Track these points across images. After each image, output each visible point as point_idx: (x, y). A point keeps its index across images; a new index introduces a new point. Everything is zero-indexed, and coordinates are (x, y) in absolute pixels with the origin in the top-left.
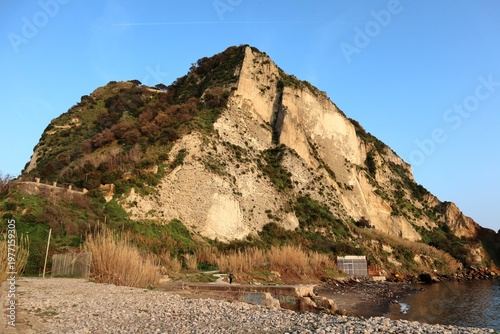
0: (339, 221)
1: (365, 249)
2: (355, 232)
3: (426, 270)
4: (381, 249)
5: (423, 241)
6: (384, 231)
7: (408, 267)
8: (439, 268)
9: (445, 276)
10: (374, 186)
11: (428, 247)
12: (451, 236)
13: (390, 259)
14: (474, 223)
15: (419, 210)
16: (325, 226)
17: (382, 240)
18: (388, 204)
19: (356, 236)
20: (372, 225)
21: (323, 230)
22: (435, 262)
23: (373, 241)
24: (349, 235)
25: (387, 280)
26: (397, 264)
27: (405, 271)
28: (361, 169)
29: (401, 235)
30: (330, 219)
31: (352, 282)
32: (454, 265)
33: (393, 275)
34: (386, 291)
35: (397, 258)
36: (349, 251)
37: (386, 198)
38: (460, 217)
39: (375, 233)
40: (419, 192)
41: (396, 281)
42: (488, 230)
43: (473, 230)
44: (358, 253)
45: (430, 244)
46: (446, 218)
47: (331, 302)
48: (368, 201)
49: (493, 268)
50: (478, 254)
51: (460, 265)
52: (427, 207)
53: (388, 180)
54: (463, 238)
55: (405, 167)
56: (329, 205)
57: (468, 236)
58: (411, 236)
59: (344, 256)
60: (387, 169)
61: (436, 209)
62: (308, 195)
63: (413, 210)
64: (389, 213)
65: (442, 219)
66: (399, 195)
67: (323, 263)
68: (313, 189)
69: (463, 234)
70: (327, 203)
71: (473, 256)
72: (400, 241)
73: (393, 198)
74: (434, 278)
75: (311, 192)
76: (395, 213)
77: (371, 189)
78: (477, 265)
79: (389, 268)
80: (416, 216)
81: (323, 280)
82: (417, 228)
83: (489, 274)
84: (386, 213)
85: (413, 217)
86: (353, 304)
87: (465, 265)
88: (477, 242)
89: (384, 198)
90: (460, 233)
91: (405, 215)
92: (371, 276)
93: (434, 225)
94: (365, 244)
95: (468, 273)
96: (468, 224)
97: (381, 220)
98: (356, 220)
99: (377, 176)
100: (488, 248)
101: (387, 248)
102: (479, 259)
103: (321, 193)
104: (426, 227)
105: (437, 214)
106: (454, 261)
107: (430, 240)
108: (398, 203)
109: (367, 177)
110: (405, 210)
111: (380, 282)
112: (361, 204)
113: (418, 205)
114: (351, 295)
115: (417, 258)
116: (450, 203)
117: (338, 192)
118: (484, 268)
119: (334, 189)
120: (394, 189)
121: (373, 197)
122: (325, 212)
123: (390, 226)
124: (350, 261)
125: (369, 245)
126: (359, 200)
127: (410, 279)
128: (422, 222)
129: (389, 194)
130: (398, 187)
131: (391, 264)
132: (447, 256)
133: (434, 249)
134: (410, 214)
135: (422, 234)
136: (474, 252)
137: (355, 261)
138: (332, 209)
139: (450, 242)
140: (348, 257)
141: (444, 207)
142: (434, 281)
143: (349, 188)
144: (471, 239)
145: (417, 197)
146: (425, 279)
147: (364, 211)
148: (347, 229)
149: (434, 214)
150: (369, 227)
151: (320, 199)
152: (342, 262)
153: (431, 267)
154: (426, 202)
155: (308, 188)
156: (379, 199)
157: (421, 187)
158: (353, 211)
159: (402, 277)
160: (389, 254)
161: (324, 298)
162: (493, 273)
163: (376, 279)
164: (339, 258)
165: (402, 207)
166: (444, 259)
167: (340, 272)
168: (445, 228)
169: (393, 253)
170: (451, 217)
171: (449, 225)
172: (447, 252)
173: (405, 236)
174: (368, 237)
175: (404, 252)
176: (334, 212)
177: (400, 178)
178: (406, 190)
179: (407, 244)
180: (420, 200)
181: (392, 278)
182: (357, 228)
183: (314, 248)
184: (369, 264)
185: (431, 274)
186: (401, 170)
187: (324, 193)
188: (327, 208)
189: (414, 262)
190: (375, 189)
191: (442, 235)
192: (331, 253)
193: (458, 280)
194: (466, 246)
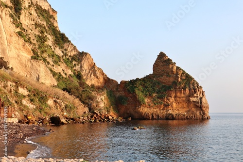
3: (57, 113)
4: (16, 92)
5: (58, 87)
6: (22, 74)
7: (41, 109)
8: (69, 112)
9: (72, 119)
10: (17, 27)
11: (62, 92)
12: (82, 84)
13: (25, 102)
14: (103, 74)
15: (59, 57)
17: (18, 83)
18: (30, 47)
20: (10, 66)
22: (66, 106)
23: (9, 83)
25: (20, 122)
26: (31, 106)
27: (37, 113)
28: (6, 6)
29: (38, 79)
32: (81, 110)
33: (26, 117)
34: (17, 133)
35: (32, 101)
37: (28, 41)
38: (93, 67)
39: (12, 75)
40: (61, 39)
41: (28, 123)
42: (113, 80)
43: (102, 80)
45: (64, 90)
46: (81, 67)
48: (9, 42)
49: (111, 113)
50: (102, 101)
51: (86, 110)
52: (66, 55)
53: (33, 23)
54: (93, 86)
55: (51, 13)
57: (97, 84)
58: (48, 81)
60: (33, 12)
61: (73, 58)
63: (53, 56)
64: (29, 57)
65: (78, 68)
66: (42, 39)
69: (93, 82)
71: (98, 102)
72: (37, 86)
73: (35, 42)
74: (63, 120)
76: (35, 57)
77: (14, 29)
78: (100, 110)
79: (22, 110)
80: (55, 62)
82: (54, 74)
83: (108, 117)
84: (26, 56)
85: (52, 63)
87: (90, 110)
88: (103, 90)
89: (26, 41)
90: (91, 81)
91: (45, 60)
93: (70, 72)
95: (92, 117)
96: (98, 74)
97: (21, 64)
99: (22, 17)
100: (111, 95)
101: (22, 91)
102: (102, 105)
104: (62, 73)
105: (74, 63)
106: (82, 106)
107: (64, 86)
108: (40, 47)
109: (12, 16)
110: (45, 55)
111: (11, 124)
112: (2, 44)
113: (58, 52)
115: (50, 102)
116: (86, 54)
118: (104, 112)
120: (37, 33)
121: (15, 38)
123: (29, 69)
125: (5, 87)
127: (42, 121)
128: (59, 69)
129: (32, 37)
130: (42, 32)
131: (25, 106)
132: (77, 101)
133: (67, 94)
134: (50, 60)
135: (58, 80)
136: (99, 98)
139: (81, 89)
141: (81, 56)
142: (63, 123)
144: (99, 88)
145: (59, 44)
146: (55, 121)
147: (4, 51)
149: (71, 62)
150: (7, 68)
153: (62, 110)
154: (66, 50)
156: (21, 41)
157: (63, 35)
159: (34, 119)
160: (24, 97)
162: (110, 117)
163: (8, 120)
165: (43, 52)
166: (74, 103)
168: (79, 76)
169: (29, 96)
170: (86, 66)
171: (83, 73)
172: (78, 97)
173: (42, 80)
175: (39, 96)
177: (45, 23)
178: (49, 36)
179: (43, 88)
180: (61, 47)
181: (25, 120)
185: (61, 117)
186: (47, 15)
189: (47, 106)
190: (18, 30)
191: (76, 81)
193: (83, 123)
194: (94, 93)
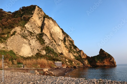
0: (56, 53)
1: (62, 60)
2: (60, 56)
3: (75, 65)
4: (65, 60)
5: (75, 59)
6: (66, 56)
7: (71, 64)
9: (79, 67)
10: (65, 45)
11: (76, 60)
12: (81, 58)
13: (67, 63)
14: (86, 55)
15: (75, 52)
16: (52, 54)
17: (66, 58)
18: (68, 50)
19: (60, 57)
20: (64, 54)
21: (52, 55)
22: (77, 64)
23: (64, 58)
24: (58, 57)
25: (66, 67)
26: (69, 64)
27: (70, 65)
28: (62, 41)
29: (70, 57)
30: (54, 52)
31: (58, 68)
32: (81, 65)
33: (68, 66)
34: (66, 70)
35: (69, 62)
36: (58, 60)
37: (68, 48)
38: (83, 53)
39: (64, 56)
40: (75, 47)
41: (68, 68)
43: (86, 57)
44: (60, 61)
45: (77, 59)
47: (52, 73)
48: (63, 49)
49: (89, 65)
50: (86, 62)
51: (83, 64)
52: (77, 51)
53: (68, 44)
54: (84, 58)
55: (73, 41)
56: (54, 49)
57: (85, 58)
58: (72, 57)
59: (56, 62)
60: (68, 41)
61: (78, 52)
62: (49, 46)
64: (68, 52)
65: (80, 54)
66: (71, 48)
67: (51, 63)
68: (50, 45)
69: (84, 57)
70: (53, 48)
71: (85, 62)
72: (70, 59)
74: (77, 67)
75: (49, 45)
76: (69, 52)
78: (86, 64)
79: (67, 65)
80: (74, 53)
81: (51, 67)
82: (74, 56)
84: (67, 52)
86: (58, 73)
88: (86, 59)
90: (83, 57)
91: (71, 52)
92: (63, 67)
93: (78, 55)
94: (62, 59)
95: (84, 66)
97: (66, 54)
98: (60, 53)
99: (66, 43)
100: (88, 61)
101: (67, 60)
102: (86, 63)
103: (52, 46)
104: (76, 55)
105: (79, 53)
106: (81, 63)
107: (76, 59)
108: (70, 49)
109: (64, 43)
110: (72, 51)
111: (64, 68)
112: (62, 49)
113: (75, 50)
114: (57, 71)
115: (73, 63)
116: (82, 50)
117: (56, 46)
118: (87, 65)
119: (55, 45)
121: (65, 48)
122: (52, 50)
123: (68, 55)
124: (58, 63)
125: (63, 59)
126: (61, 48)
127: (71, 67)
128: (75, 54)
129: (68, 47)
130: (71, 46)
131: (67, 64)
133: (77, 61)
134: (73, 52)
135: (75, 57)
137: (59, 63)
138: (54, 50)
140: (57, 62)
141: (80, 51)
142: (77, 68)
143: (59, 45)
144: (85, 59)
146: (75, 67)
147: (62, 51)
148: (58, 55)
150: (63, 55)
151: (52, 47)
152: (56, 63)
153: (76, 65)
155: (49, 44)
156: (66, 48)
157: (76, 46)
158: (60, 51)
160: (67, 61)
161: (51, 72)
163: (64, 67)
164: (55, 62)
165: (71, 51)
166: (79, 63)
167: (55, 65)
168: (80, 56)
169: (68, 61)
170: (82, 53)
172: (80, 61)
174: (62, 57)
175: (70, 61)
176: (55, 51)
177: (71, 44)
179: (72, 59)
180: (75, 49)
181: (67, 67)
182: (60, 55)
183: (49, 60)
184: (62, 64)
186: (72, 42)
187: (53, 46)
189: (73, 64)
190: (65, 46)
191: (79, 57)
192: (53, 61)
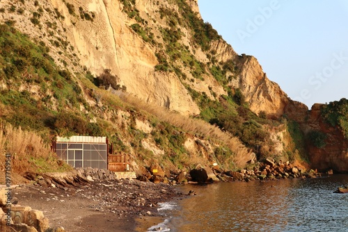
0: (64, 74)
1: (106, 125)
2: (91, 95)
3: (200, 163)
4: (132, 128)
5: (202, 117)
6: (140, 96)
7: (173, 157)
8: (221, 161)
9: (227, 173)
10: (131, 17)
11: (209, 126)
12: (244, 112)
13: (147, 144)
14: (280, 92)
15: (202, 65)
16: (37, 82)
17: (135, 112)
18: (152, 51)
19: (92, 103)
20: (121, 84)
21: (34, 89)
22: (217, 151)
23: (120, 113)
24: (80, 100)
25: (139, 178)
26: (157, 152)
27: (168, 164)
29: (168, 104)
30: (47, 71)
31: (79, 181)
32: (244, 157)
33: (149, 169)
34: (135, 197)
35: (158, 142)
36: (77, 127)
37: (150, 40)
38: (262, 80)
39: (125, 100)
40: (205, 34)
41: (152, 180)
42: (299, 103)
43: (278, 103)
44: (93, 131)
45: (212, 122)
46: (241, 81)
47: (39, 214)
48: (119, 43)
49: (297, 163)
50: (280, 141)
51: (252, 156)
52: (214, 61)
53: (157, 8)
54: (262, 114)
56: (48, 44)
57: (269, 112)
58: (184, 107)
59: (68, 135)
61: (227, 66)
62: (10, 23)
63: (191, 64)
64: (152, 67)
65: (235, 83)
66: (172, 36)
67: (30, 148)
68: (20, 12)
69: (263, 108)
70: (45, 40)
71: (272, 144)
72: (164, 115)
73: (161, 41)
74: (212, 175)
75: (16, 17)
76: (162, 67)
77: (125, 21)
78: (276, 157)
79: (142, 159)
80: (196, 74)
81: (29, 177)
82: (195, 95)
83: (291, 170)
84: (147, 65)
85: (190, 76)
86: (78, 218)
87: (259, 156)
88: (280, 121)
89: (145, 40)
90: (259, 106)
91: (177, 71)
92: (113, 171)
93: (221, 91)
94: (107, 116)
95: (262, 169)
96: (272, 93)
97: (139, 79)
98: (95, 74)
100: (295, 130)
101: (142, 126)
102: (280, 148)
103: (35, 21)
104: (208, 94)
105: (228, 74)
106: (245, 149)
107: (211, 116)
108: (169, 50)
110: (178, 63)
111: (126, 182)
112: (107, 47)
113: (201, 56)
114: (75, 202)
115: (189, 144)
116: (249, 57)
117: (67, 22)
118: (284, 161)
119: (59, 15)
120: (164, 26)
121: (128, 36)
122: (40, 55)
123: (151, 88)
124: (79, 146)
125: (114, 119)
126: (104, 39)
127: (175, 176)
128: (202, 86)
129: (156, 33)
130: (172, 24)
131: (147, 152)
132: (235, 142)
133: (217, 130)
134: (186, 71)
135: (201, 105)
136: (274, 136)
137: (87, 146)
138: (54, 52)
139: (242, 120)
140: (76, 139)
141: (240, 62)
142: (211, 181)
143: (86, 16)
144: (273, 118)
145: (200, 43)
146: (199, 177)
147: (110, 60)
148: (77, 90)
149: (224, 73)
150: (116, 87)
151: (32, 31)
152: (64, 145)
153: (210, 158)
154: (213, 52)
155: (12, 10)
156: (138, 40)
157: (208, 27)
158: (91, 57)
159: (163, 174)
160: (145, 135)
161: (28, 209)
162: (295, 170)
163: (120, 176)
164: (59, 139)
165: (174, 58)
166: (230, 146)
167: (60, 163)
168: (238, 98)
169: (153, 133)
170: (249, 80)
171: (244, 93)
172: (236, 135)
173: (174, 106)
174: (111, 105)
175: (169, 134)
176: (56, 57)
177: (176, 8)
178: (184, 30)
179: (176, 120)
180: (205, 48)
181: (147, 175)
182: (94, 88)
183: (17, 122)
184: (110, 150)
185: (208, 170)
187: (42, 20)
188: (44, 50)
189: (184, 151)
190: (133, 22)
191: (232, 107)
192: (47, 131)
193: (246, 180)
194: (264, 128)
